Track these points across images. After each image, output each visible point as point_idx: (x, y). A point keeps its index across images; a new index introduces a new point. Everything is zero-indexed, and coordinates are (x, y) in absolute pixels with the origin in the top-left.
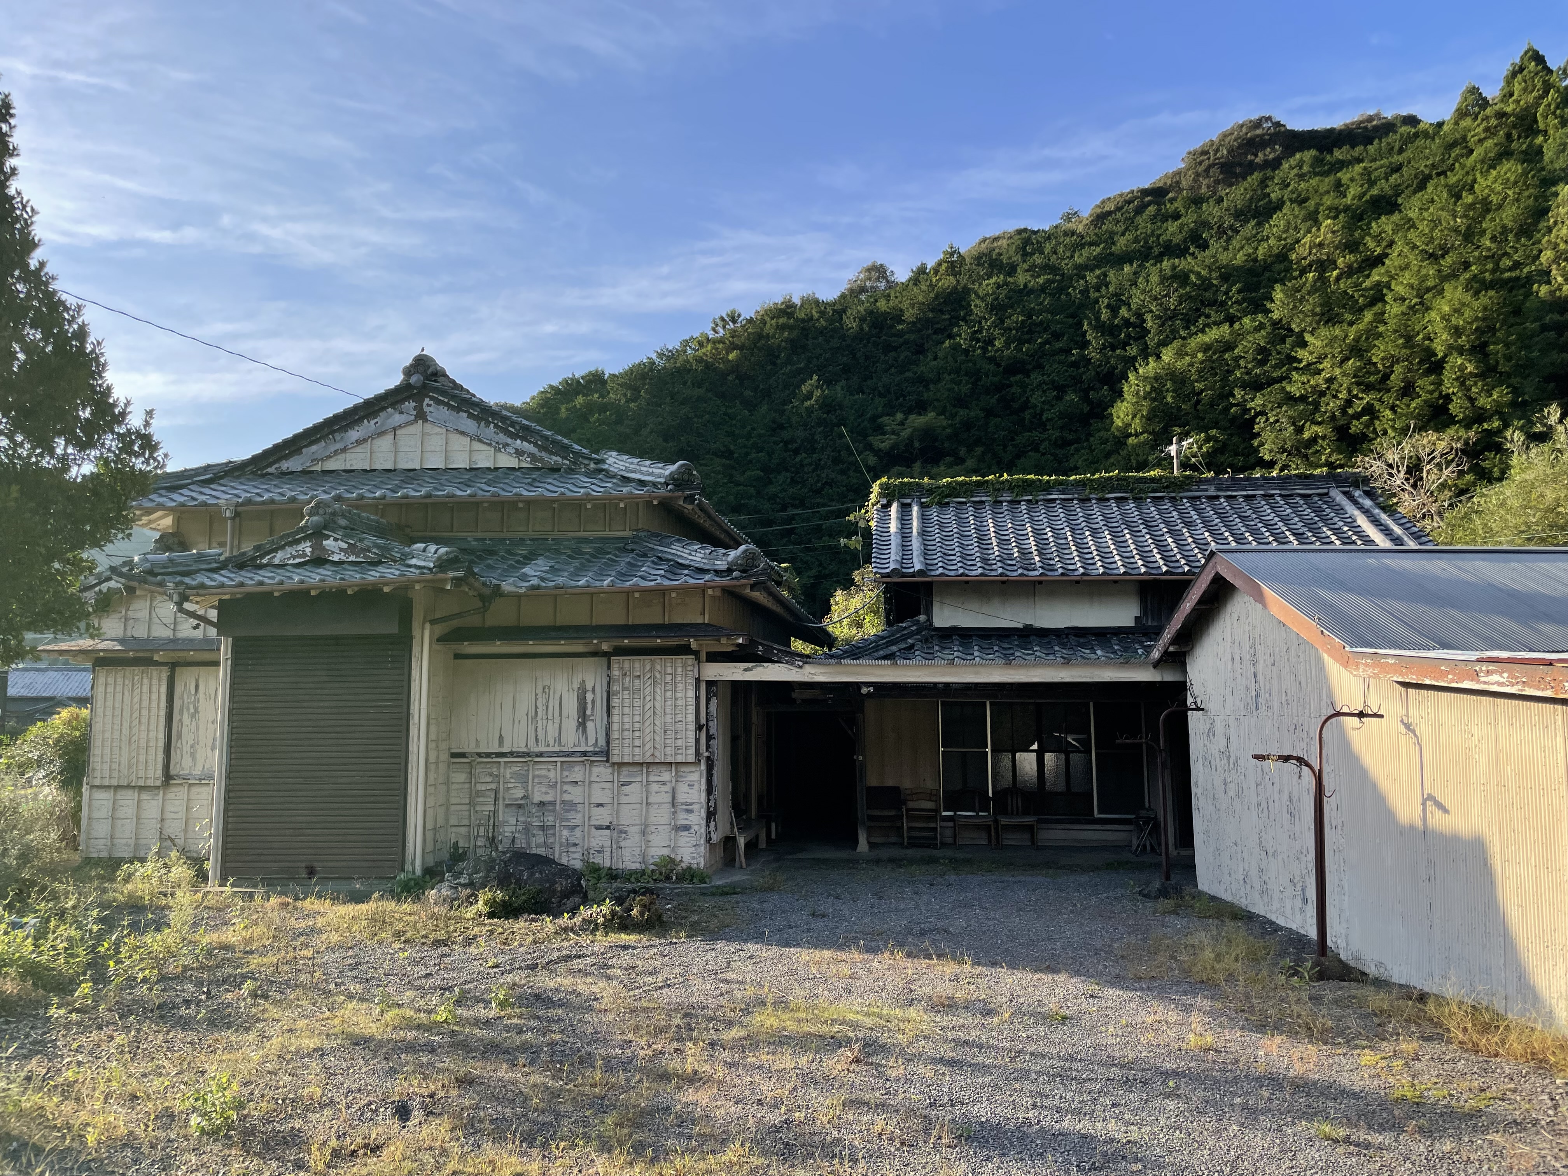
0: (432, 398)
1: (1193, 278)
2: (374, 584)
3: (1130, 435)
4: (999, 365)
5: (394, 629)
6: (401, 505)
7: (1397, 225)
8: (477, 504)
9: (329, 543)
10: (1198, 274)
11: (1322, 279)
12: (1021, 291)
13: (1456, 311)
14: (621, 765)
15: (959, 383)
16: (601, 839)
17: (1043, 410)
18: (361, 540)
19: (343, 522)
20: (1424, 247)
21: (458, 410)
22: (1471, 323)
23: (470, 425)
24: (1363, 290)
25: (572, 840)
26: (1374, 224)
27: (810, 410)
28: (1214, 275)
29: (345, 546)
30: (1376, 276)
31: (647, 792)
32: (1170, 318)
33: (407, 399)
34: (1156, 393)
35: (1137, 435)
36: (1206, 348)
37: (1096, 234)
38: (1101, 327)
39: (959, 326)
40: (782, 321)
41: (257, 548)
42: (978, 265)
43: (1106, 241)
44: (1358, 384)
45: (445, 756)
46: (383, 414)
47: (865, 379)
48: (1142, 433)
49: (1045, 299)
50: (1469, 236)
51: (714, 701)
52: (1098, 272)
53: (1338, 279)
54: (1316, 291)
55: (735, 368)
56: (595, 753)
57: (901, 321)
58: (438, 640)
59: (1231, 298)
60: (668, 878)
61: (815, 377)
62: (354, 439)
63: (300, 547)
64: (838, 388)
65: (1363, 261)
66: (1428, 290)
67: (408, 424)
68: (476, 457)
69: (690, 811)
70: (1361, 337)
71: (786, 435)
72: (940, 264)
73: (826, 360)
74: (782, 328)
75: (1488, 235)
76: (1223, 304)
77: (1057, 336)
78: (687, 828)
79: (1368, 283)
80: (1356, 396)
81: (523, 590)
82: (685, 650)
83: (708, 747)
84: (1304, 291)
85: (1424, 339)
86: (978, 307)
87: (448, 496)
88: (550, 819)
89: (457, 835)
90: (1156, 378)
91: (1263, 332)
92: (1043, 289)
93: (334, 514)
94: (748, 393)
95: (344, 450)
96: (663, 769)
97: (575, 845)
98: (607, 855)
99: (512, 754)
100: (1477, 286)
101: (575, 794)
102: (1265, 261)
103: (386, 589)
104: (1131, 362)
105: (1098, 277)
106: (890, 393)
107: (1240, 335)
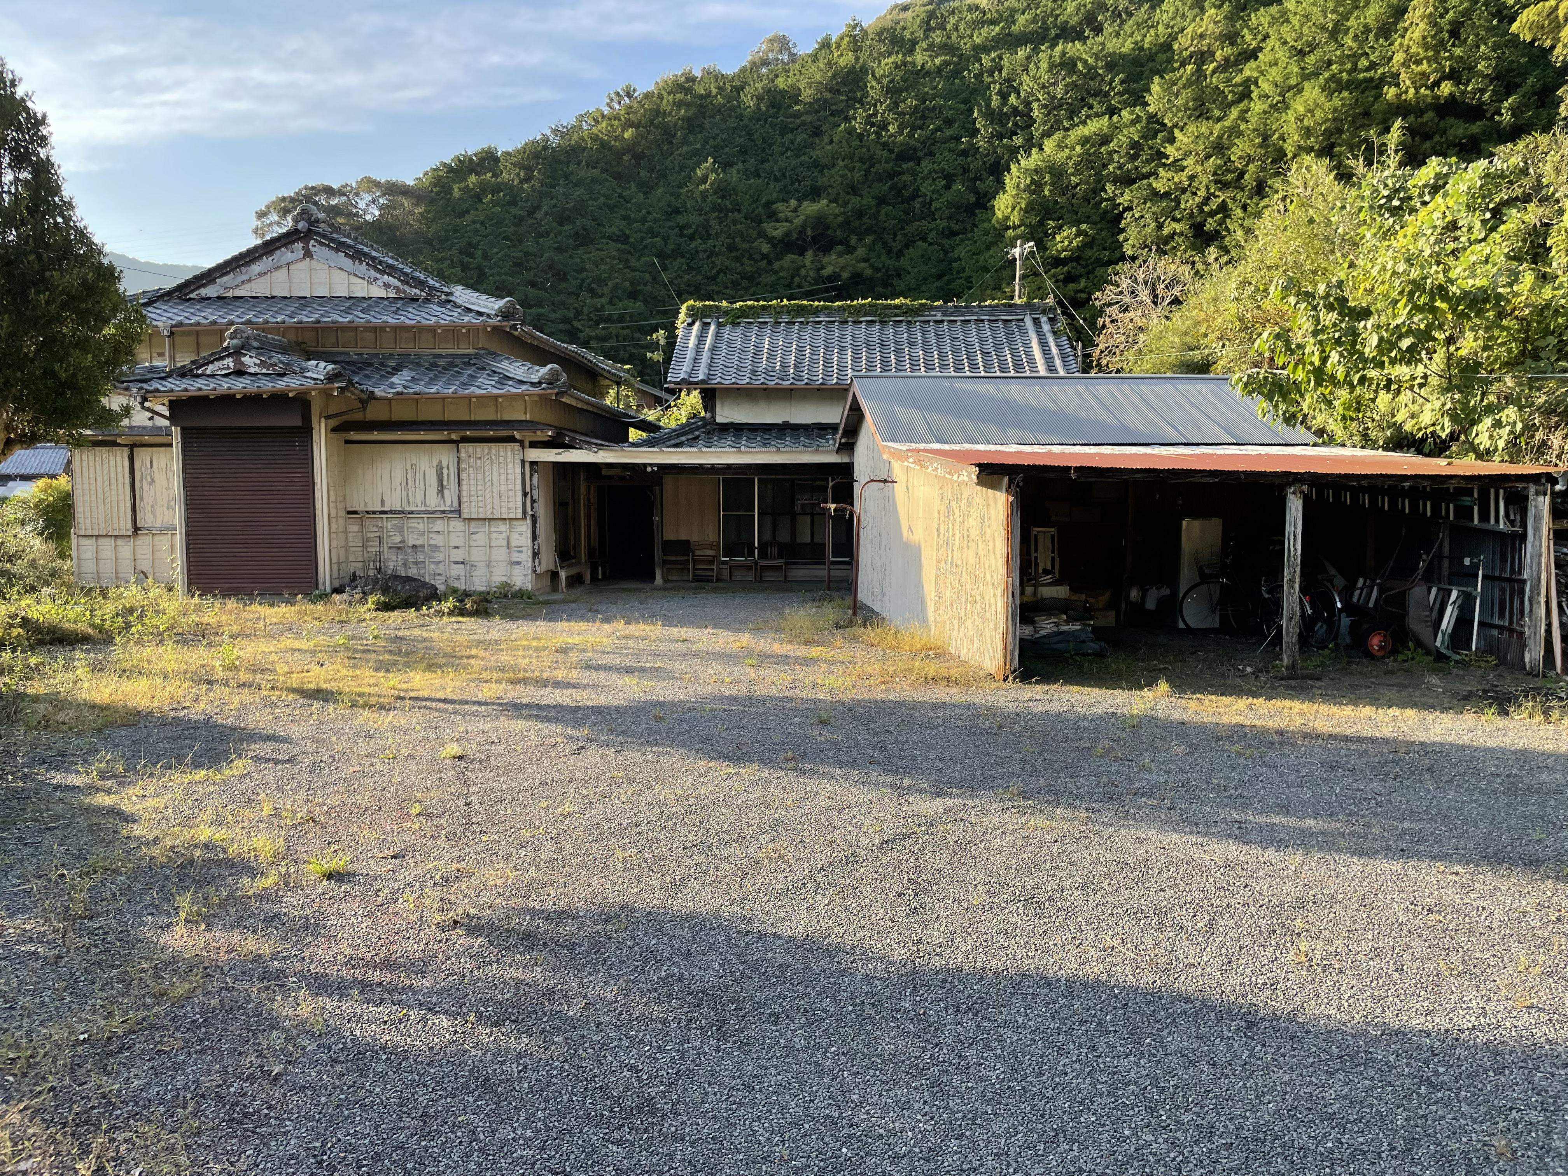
0: (316, 241)
1: (1080, 66)
2: (282, 391)
3: (1009, 228)
4: (891, 151)
5: (298, 422)
6: (297, 328)
7: (1273, 18)
8: (356, 329)
9: (246, 360)
10: (1085, 62)
11: (1199, 73)
12: (918, 73)
13: (1309, 111)
14: (470, 520)
15: (852, 170)
16: (458, 570)
17: (932, 200)
18: (270, 358)
19: (255, 344)
20: (1293, 43)
21: (337, 250)
22: (1321, 124)
23: (347, 263)
24: (1233, 86)
25: (438, 571)
26: (1253, 15)
27: (704, 195)
28: (1100, 64)
29: (258, 362)
30: (1249, 70)
31: (490, 539)
32: (1055, 108)
33: (296, 240)
34: (1035, 187)
35: (1015, 228)
36: (1084, 141)
37: (997, 11)
38: (991, 115)
39: (855, 109)
40: (679, 96)
41: (193, 362)
42: (880, 40)
43: (1006, 20)
44: (1216, 182)
45: (342, 513)
46: (278, 252)
47: (762, 162)
48: (1019, 226)
49: (939, 83)
50: (1335, 32)
51: (536, 476)
52: (993, 55)
53: (1214, 72)
54: (1191, 85)
55: (631, 148)
56: (451, 512)
57: (797, 102)
58: (332, 430)
59: (1114, 89)
60: (506, 596)
61: (710, 160)
62: (256, 272)
63: (225, 362)
64: (734, 170)
65: (1240, 54)
66: (1290, 88)
67: (297, 261)
68: (353, 288)
69: (520, 552)
70: (1223, 135)
71: (681, 219)
72: (842, 38)
73: (724, 140)
74: (679, 104)
75: (1351, 34)
76: (1107, 94)
77: (949, 122)
78: (519, 563)
79: (1238, 79)
80: (1213, 194)
81: (390, 396)
82: (511, 439)
83: (532, 508)
84: (1180, 84)
85: (1279, 138)
86: (874, 89)
87: (332, 322)
88: (420, 557)
89: (355, 567)
90: (1036, 171)
91: (1138, 127)
92: (939, 70)
93: (248, 338)
94: (643, 173)
95: (249, 281)
96: (500, 523)
97: (440, 575)
98: (462, 581)
99: (391, 512)
100: (1334, 86)
101: (438, 540)
102: (1150, 49)
103: (291, 395)
104: (1014, 152)
105: (993, 60)
106: (785, 177)
107: (1116, 128)
